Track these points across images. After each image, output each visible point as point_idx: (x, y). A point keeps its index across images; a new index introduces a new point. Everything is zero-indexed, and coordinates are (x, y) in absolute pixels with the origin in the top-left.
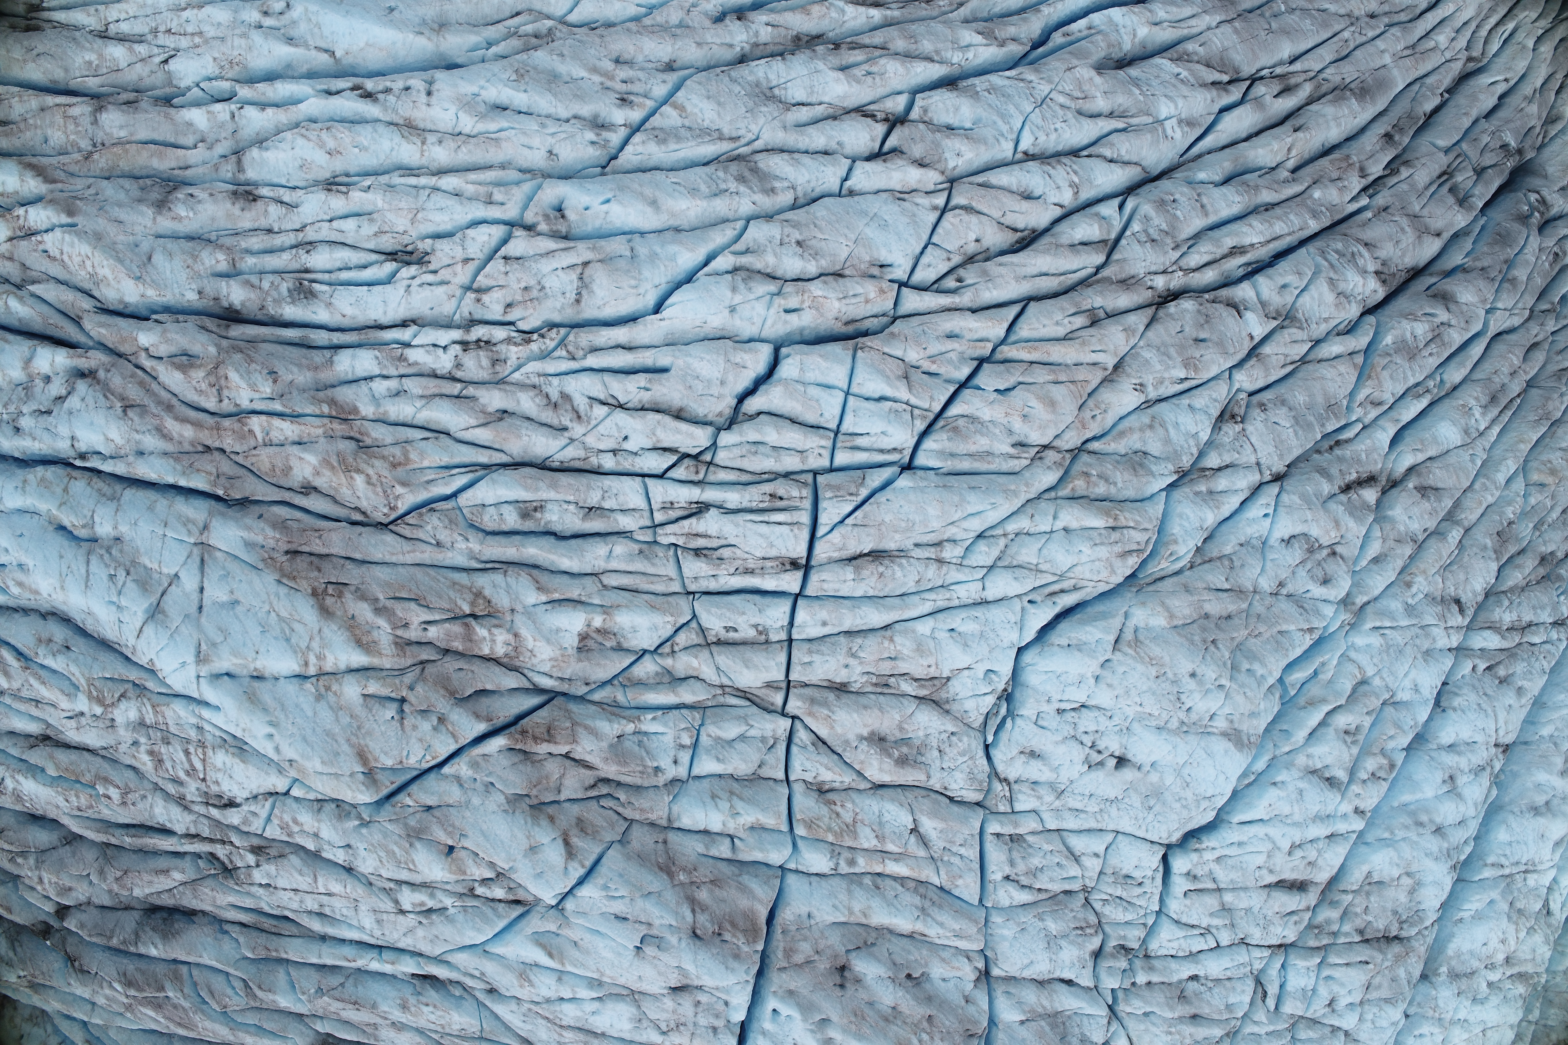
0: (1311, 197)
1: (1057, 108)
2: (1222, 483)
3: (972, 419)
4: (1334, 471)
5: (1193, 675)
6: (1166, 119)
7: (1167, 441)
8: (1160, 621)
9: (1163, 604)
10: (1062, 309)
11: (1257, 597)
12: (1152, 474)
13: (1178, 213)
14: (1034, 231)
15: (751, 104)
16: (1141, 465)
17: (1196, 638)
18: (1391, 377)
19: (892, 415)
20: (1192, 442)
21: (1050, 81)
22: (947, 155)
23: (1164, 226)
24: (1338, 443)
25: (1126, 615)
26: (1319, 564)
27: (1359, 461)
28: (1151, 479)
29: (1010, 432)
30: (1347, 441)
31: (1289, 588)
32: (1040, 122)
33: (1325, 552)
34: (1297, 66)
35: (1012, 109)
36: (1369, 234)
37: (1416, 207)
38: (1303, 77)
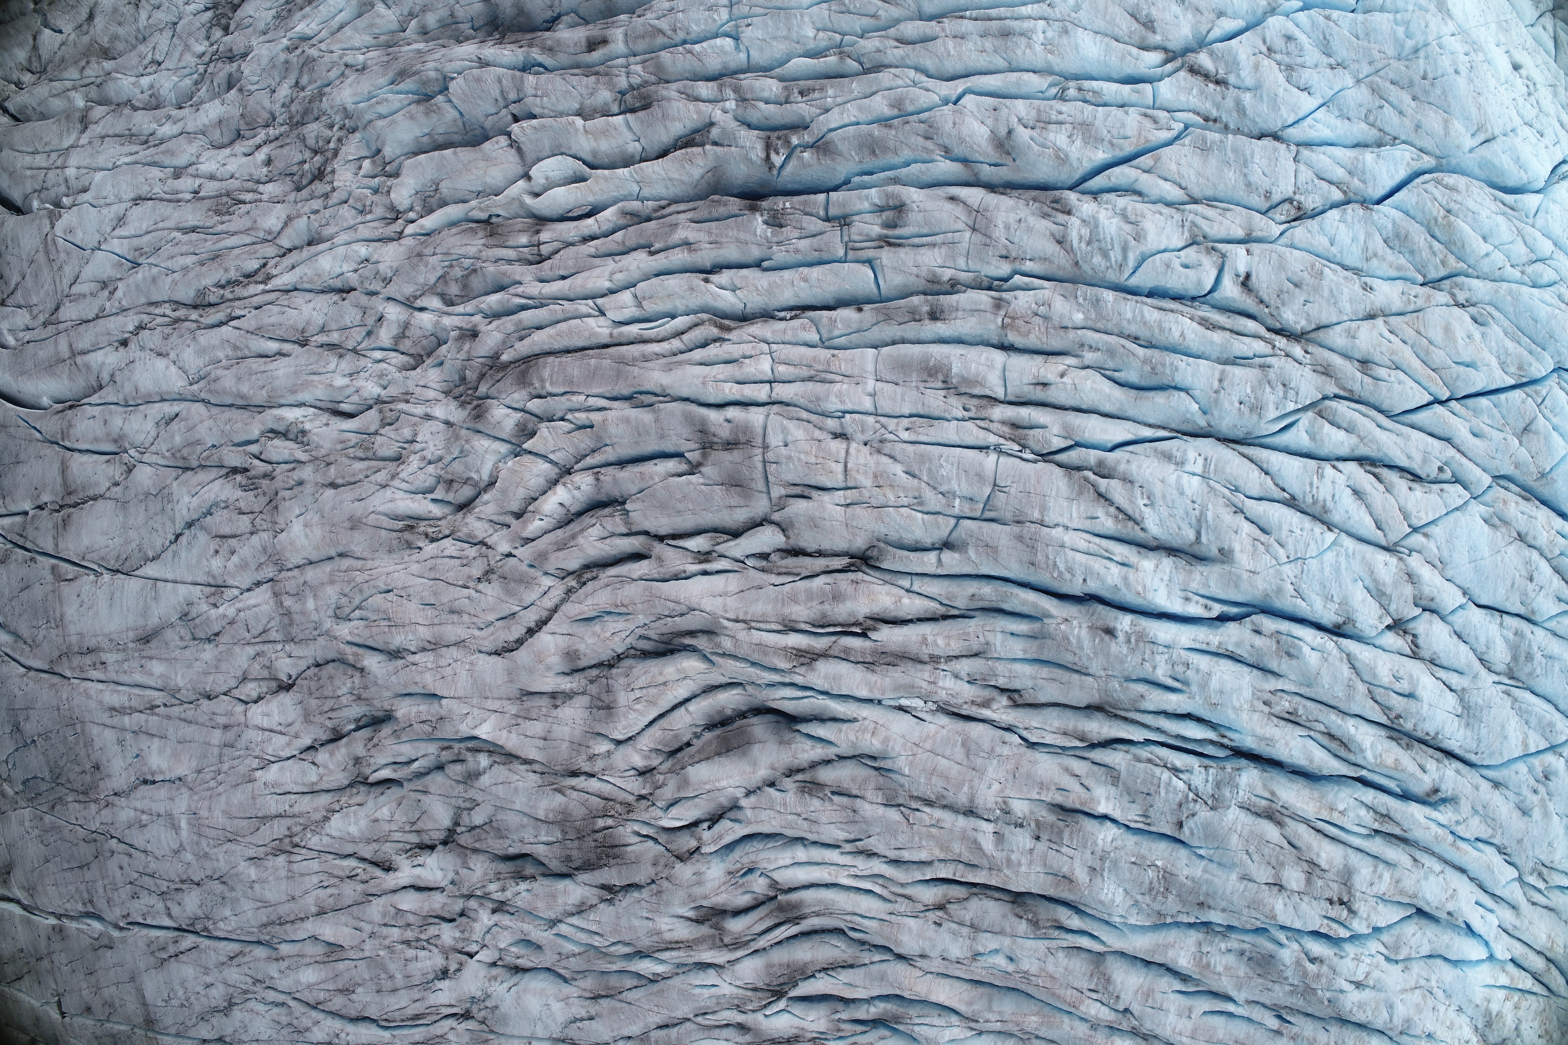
0: (1086, 318)
1: (1290, 546)
2: (1340, 173)
3: (1503, 365)
4: (1229, 103)
5: (1457, 72)
6: (1194, 474)
7: (1368, 235)
8: (1458, 127)
9: (1447, 133)
10: (1389, 390)
11: (1361, 76)
12: (1394, 223)
13: (1249, 391)
14: (1361, 465)
15: (1485, 712)
16: (1398, 236)
17: (1438, 91)
18: (1123, 126)
19: (1557, 410)
20: (1349, 218)
21: (1279, 573)
22: (1394, 570)
23: (1268, 389)
24: (1206, 119)
25: (1471, 150)
26: (1288, 53)
27: (1202, 92)
28: (1398, 221)
29: (1483, 335)
30: (1198, 114)
31: (1326, 60)
32: (1312, 545)
33: (1278, 57)
34: (992, 439)
35: (1327, 570)
36: (1051, 248)
37: (968, 234)
38: (994, 426)
